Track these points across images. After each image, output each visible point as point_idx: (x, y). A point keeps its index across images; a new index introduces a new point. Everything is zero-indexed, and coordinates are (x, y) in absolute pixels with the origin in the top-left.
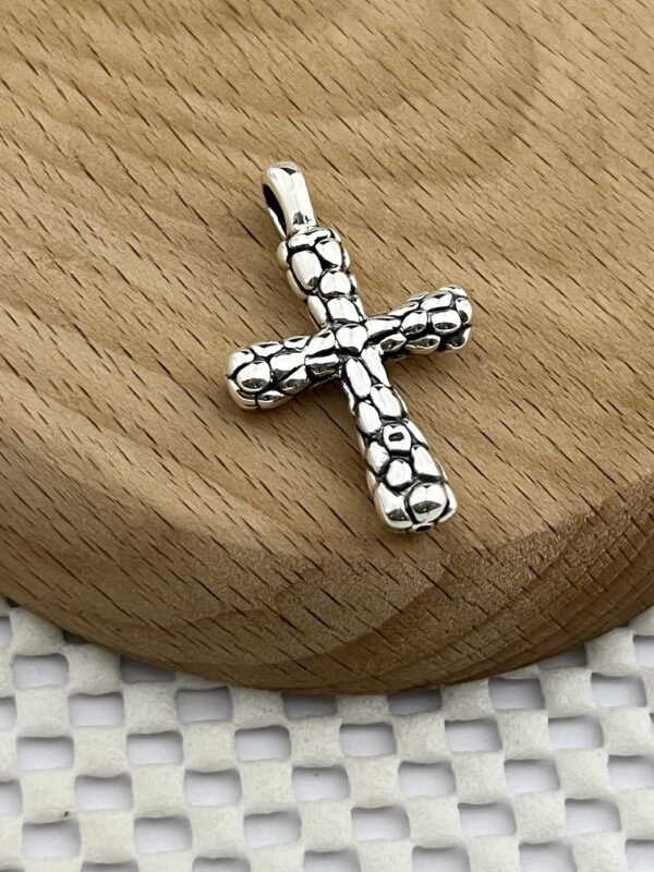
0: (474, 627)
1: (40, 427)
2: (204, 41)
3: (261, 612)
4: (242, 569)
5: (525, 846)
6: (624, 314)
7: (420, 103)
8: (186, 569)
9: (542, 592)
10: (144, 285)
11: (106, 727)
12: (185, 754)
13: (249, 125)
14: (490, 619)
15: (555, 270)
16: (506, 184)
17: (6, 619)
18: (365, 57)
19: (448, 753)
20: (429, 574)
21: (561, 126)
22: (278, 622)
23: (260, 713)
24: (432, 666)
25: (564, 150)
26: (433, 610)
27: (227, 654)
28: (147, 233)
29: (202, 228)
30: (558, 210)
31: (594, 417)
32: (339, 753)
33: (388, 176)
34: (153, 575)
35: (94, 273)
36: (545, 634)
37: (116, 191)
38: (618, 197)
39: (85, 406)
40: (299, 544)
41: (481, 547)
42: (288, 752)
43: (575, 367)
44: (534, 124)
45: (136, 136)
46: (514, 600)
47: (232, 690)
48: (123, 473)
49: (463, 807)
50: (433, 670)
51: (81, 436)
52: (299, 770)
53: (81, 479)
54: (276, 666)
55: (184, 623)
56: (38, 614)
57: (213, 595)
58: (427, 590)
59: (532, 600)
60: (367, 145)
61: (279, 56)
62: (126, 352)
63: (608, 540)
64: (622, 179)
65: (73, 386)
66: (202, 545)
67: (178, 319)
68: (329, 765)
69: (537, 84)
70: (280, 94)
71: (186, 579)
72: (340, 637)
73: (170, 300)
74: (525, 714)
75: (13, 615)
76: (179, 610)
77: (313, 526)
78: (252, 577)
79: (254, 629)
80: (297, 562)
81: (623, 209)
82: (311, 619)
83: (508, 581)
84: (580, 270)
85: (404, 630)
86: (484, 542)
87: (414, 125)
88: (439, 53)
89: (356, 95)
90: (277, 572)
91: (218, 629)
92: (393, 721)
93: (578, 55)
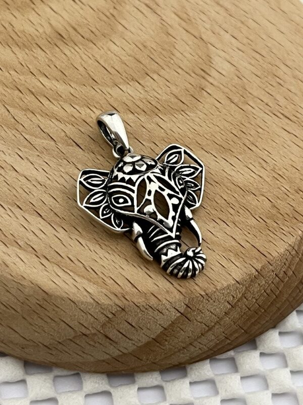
0: (202, 334)
2: (47, 52)
3: (95, 334)
4: (84, 313)
6: (263, 173)
7: (155, 77)
8: (55, 315)
9: (235, 314)
10: (26, 173)
11: (21, 398)
13: (72, 92)
14: (210, 329)
15: (228, 153)
16: (201, 114)
18: (128, 56)
19: (192, 399)
20: (178, 309)
21: (224, 84)
22: (104, 338)
23: (97, 385)
24: (182, 355)
25: (227, 95)
26: (181, 327)
27: (78, 356)
28: (25, 147)
29: (53, 143)
30: (227, 125)
31: (253, 225)
32: (137, 401)
33: (143, 113)
34: (39, 319)
36: (236, 335)
37: (8, 128)
38: (255, 117)
40: (112, 298)
41: (203, 293)
43: (242, 201)
44: (212, 84)
45: (17, 100)
46: (221, 319)
47: (81, 374)
48: (21, 268)
50: (183, 357)
54: (103, 361)
55: (56, 342)
57: (70, 327)
58: (178, 317)
59: (229, 318)
60: (131, 98)
61: (84, 57)
62: (18, 206)
63: (265, 286)
64: (257, 108)
66: (63, 302)
67: (44, 189)
69: (211, 64)
70: (87, 75)
71: (56, 320)
72: (136, 344)
73: (39, 180)
74: (229, 376)
76: (53, 336)
77: (119, 289)
78: (90, 317)
79: (92, 343)
80: (112, 307)
81: (258, 123)
82: (121, 335)
83: (217, 310)
84: (240, 154)
85: (167, 338)
86: (205, 291)
87: (154, 87)
88: (163, 52)
89: (124, 74)
90: (102, 313)
91: (74, 344)
92: (164, 384)
93: (230, 50)
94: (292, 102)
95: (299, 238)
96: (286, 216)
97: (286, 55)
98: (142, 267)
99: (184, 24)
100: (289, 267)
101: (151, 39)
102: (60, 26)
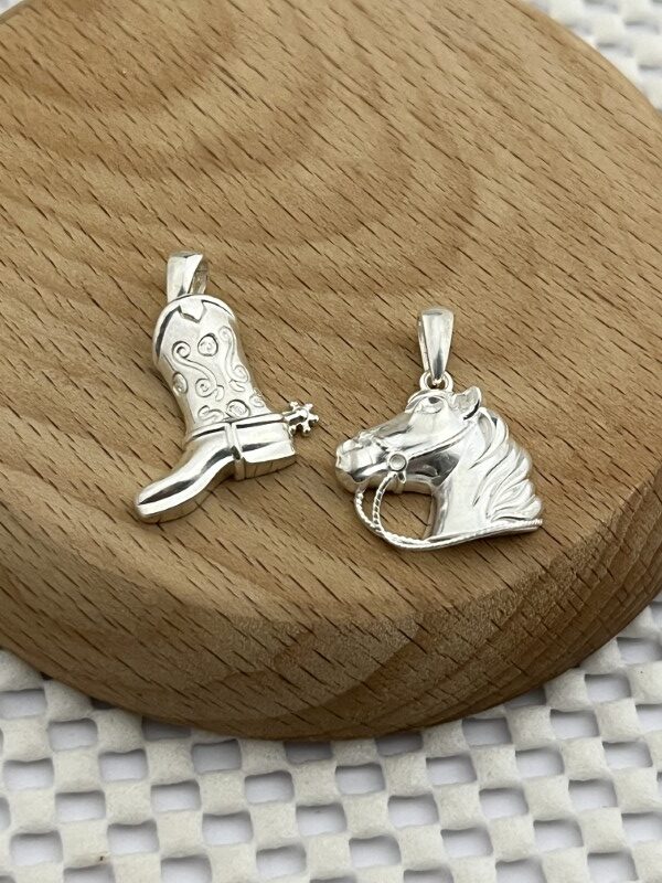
0: (447, 676)
1: (64, 523)
2: (188, 182)
3: (262, 673)
4: (244, 636)
5: (501, 865)
6: (560, 398)
7: (375, 227)
8: (195, 639)
9: (504, 642)
10: (148, 397)
11: (133, 780)
12: (203, 800)
13: (230, 252)
14: (461, 668)
15: (499, 363)
16: (453, 291)
17: (40, 691)
18: (328, 193)
19: (430, 787)
20: (406, 632)
21: (497, 240)
22: (278, 680)
23: (266, 761)
24: (413, 712)
25: (501, 260)
26: (411, 663)
27: (234, 711)
28: (147, 349)
30: (499, 313)
32: (336, 792)
33: (352, 291)
34: (167, 646)
35: (103, 387)
36: (508, 678)
37: (118, 315)
38: (551, 299)
39: (102, 502)
40: (292, 612)
41: (449, 606)
42: (292, 794)
44: (474, 240)
45: (134, 268)
46: (480, 651)
47: (240, 741)
48: (137, 558)
49: (446, 833)
50: (413, 715)
51: (99, 528)
52: (301, 809)
53: (101, 566)
54: (277, 719)
55: (196, 686)
56: (69, 685)
57: (220, 660)
58: (406, 646)
59: (495, 649)
60: (333, 265)
61: (253, 193)
62: (134, 452)
63: (558, 594)
64: (551, 282)
65: (90, 485)
66: (209, 618)
68: (328, 802)
69: (474, 205)
70: (255, 225)
71: (196, 647)
72: (333, 691)
74: (495, 749)
75: (48, 687)
76: (191, 675)
77: (304, 596)
78: (253, 643)
79: (256, 687)
80: (292, 627)
81: (554, 308)
82: (306, 676)
83: (474, 634)
84: (521, 363)
85: (387, 682)
86: (452, 601)
87: (372, 245)
88: (390, 183)
89: (321, 222)
90: (274, 637)
91: (226, 689)
92: (382, 762)
93: (509, 179)
94: (616, 272)
95: (619, 512)
96: (597, 473)
97: (607, 189)
98: (345, 560)
99: (428, 132)
100: (600, 562)
101: (370, 160)
102: (211, 137)
